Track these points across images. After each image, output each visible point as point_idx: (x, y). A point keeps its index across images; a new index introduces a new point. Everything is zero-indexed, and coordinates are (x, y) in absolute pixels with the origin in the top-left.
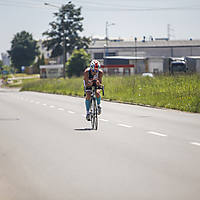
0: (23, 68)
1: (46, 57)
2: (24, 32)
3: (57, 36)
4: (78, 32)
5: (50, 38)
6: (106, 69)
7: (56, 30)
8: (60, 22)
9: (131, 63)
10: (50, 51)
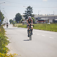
0: (18, 22)
1: (24, 19)
2: (18, 13)
3: (26, 14)
4: (32, 13)
5: (25, 15)
6: (39, 22)
7: (26, 13)
8: (27, 11)
9: (45, 20)
10: (25, 18)
